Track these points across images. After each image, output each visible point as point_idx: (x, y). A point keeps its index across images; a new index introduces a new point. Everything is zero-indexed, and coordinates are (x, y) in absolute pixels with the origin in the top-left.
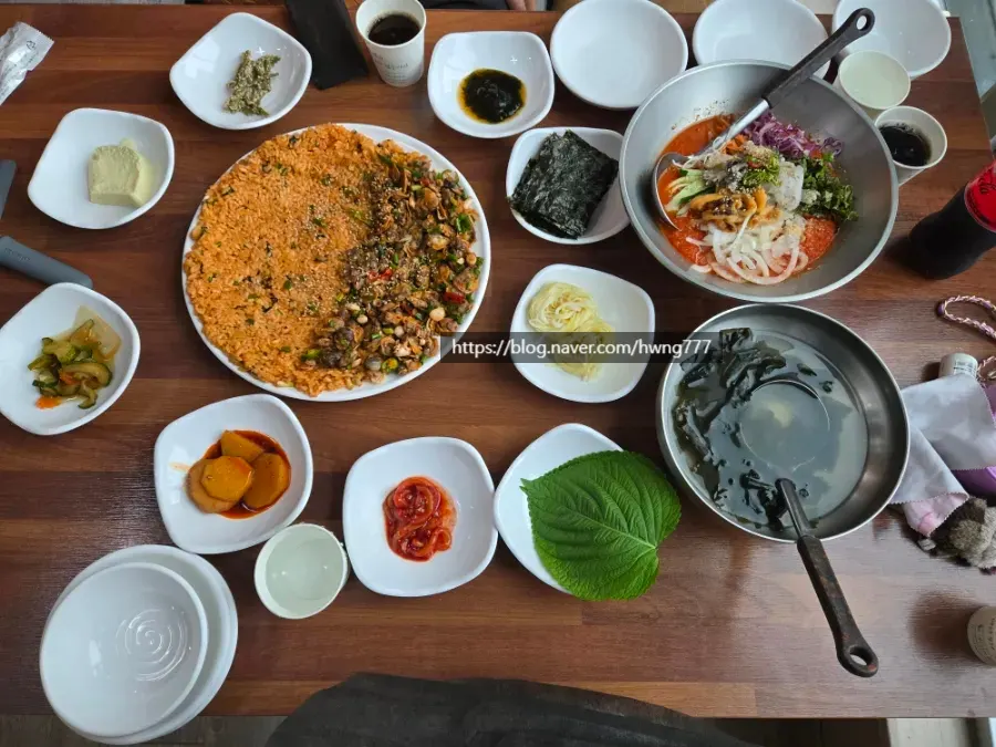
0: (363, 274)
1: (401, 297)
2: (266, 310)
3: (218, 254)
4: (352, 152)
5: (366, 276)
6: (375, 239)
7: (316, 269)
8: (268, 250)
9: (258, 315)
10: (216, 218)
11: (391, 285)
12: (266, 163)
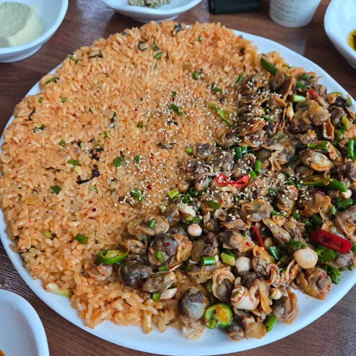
0: (212, 174)
1: (257, 217)
2: (80, 182)
3: (59, 108)
4: (233, 54)
5: (213, 177)
6: (236, 140)
7: (157, 154)
8: (112, 121)
9: (69, 184)
10: (73, 75)
11: (242, 197)
12: (144, 40)
